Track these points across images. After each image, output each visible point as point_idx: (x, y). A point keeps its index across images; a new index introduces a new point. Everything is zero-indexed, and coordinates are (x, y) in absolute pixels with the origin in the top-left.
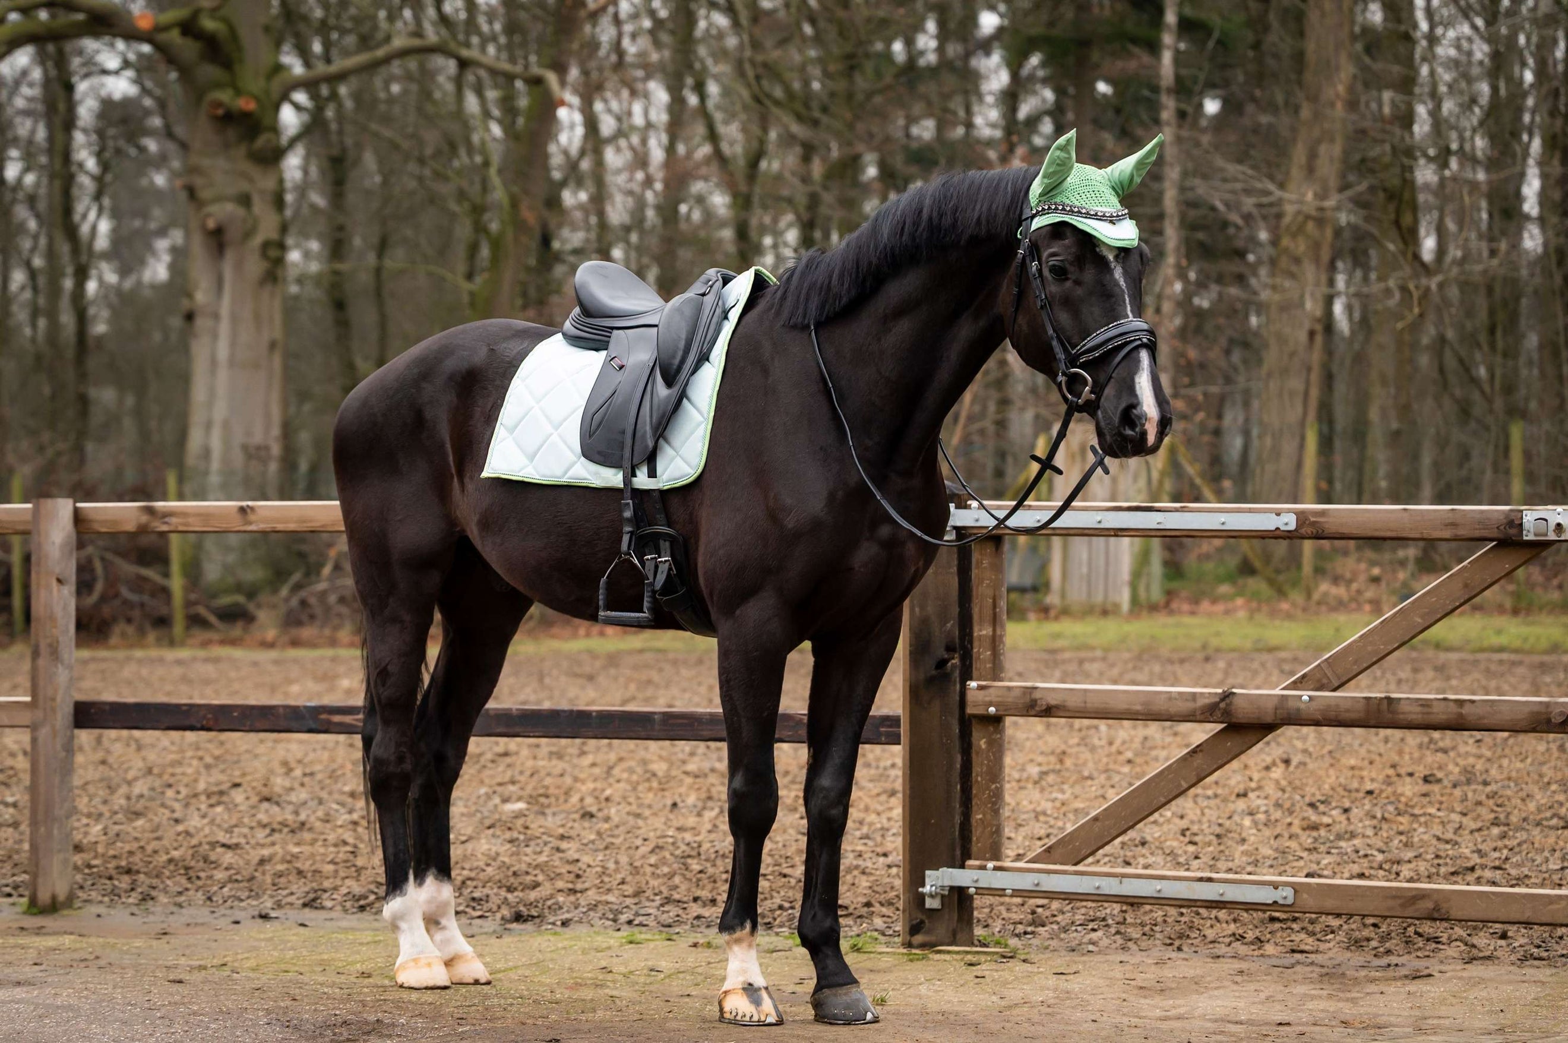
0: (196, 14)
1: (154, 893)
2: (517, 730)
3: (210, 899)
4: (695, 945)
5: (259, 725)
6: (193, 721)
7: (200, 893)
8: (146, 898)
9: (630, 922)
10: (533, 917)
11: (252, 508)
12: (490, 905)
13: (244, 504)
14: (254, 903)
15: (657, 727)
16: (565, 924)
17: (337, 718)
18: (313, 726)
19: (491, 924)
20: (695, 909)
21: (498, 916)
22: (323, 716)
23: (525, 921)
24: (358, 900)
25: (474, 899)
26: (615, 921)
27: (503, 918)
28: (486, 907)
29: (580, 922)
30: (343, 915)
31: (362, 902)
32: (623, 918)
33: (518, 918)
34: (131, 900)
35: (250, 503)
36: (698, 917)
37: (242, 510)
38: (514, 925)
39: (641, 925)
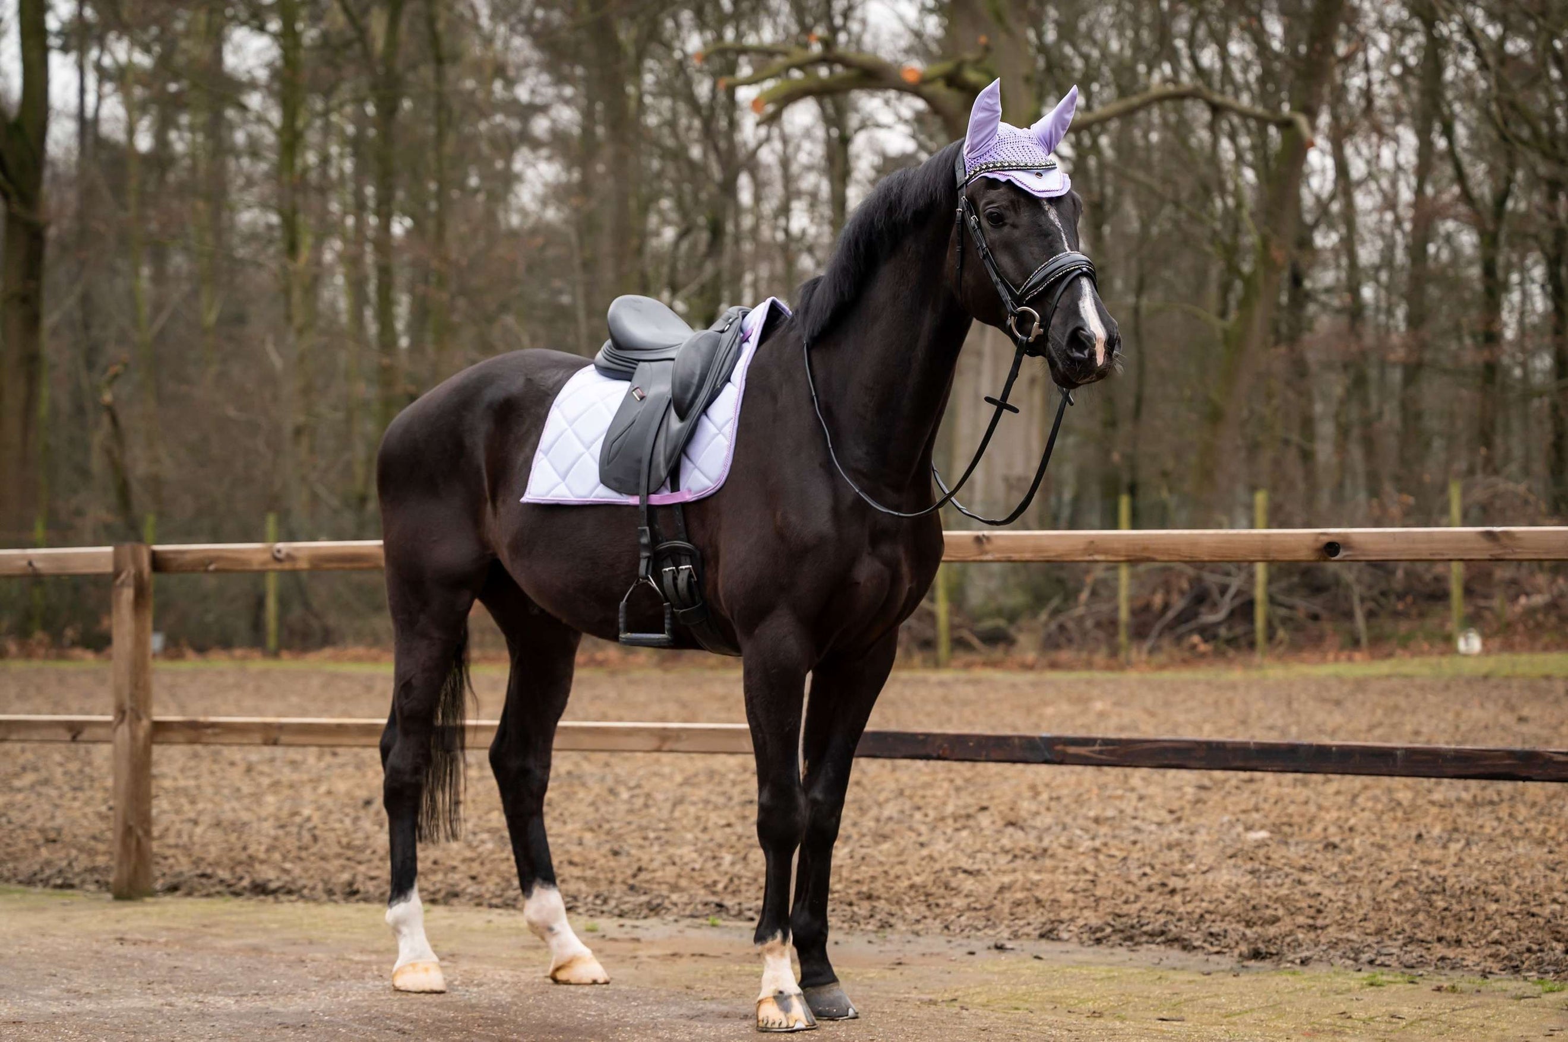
0: (960, 66)
1: (892, 921)
2: (1254, 764)
3: (947, 927)
4: (1439, 989)
5: (993, 756)
6: (929, 750)
7: (938, 921)
8: (884, 925)
9: (1371, 962)
10: (1272, 954)
11: (988, 538)
12: (1228, 940)
13: (980, 533)
14: (991, 932)
15: (1399, 764)
16: (1304, 962)
17: (1072, 750)
18: (1048, 756)
19: (1228, 961)
20: (1440, 950)
21: (1236, 952)
22: (1059, 748)
23: (1263, 958)
24: (1094, 933)
25: (1211, 934)
26: (1356, 960)
27: (1241, 955)
28: (1224, 942)
29: (1320, 960)
30: (1079, 947)
31: (1099, 935)
32: (1365, 957)
33: (1256, 955)
34: (870, 927)
35: (986, 533)
36: (1443, 959)
37: (978, 540)
38: (1252, 963)
39: (1382, 965)
